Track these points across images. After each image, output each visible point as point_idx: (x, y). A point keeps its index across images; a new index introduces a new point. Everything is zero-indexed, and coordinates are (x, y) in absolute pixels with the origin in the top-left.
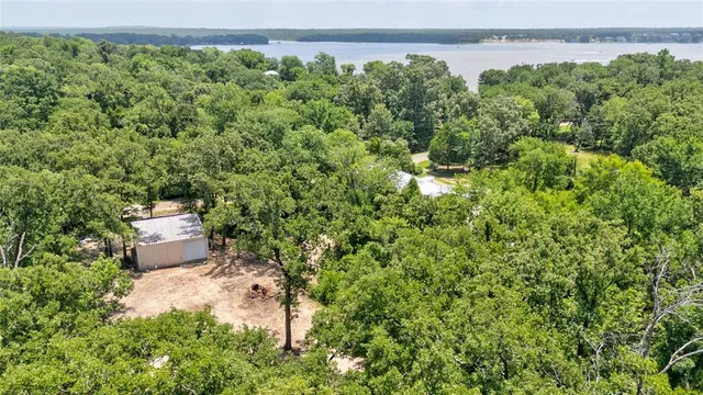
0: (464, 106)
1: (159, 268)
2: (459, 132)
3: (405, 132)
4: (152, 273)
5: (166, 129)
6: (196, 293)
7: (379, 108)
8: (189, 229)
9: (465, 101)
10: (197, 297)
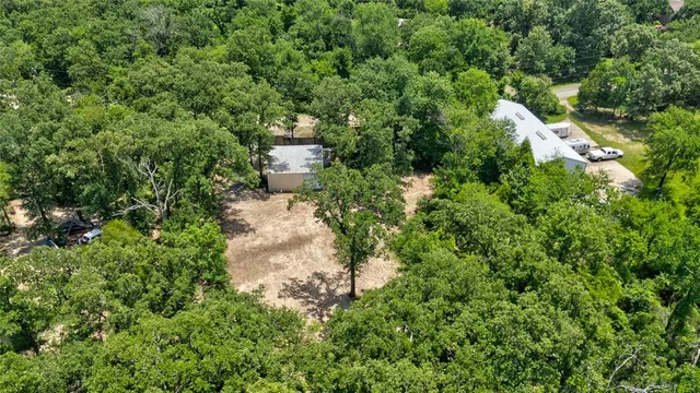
0: (632, 43)
1: (284, 192)
2: (614, 75)
3: (563, 59)
4: (278, 196)
5: (321, 43)
6: (303, 224)
7: (539, 31)
8: (312, 162)
9: (636, 36)
10: (303, 228)
